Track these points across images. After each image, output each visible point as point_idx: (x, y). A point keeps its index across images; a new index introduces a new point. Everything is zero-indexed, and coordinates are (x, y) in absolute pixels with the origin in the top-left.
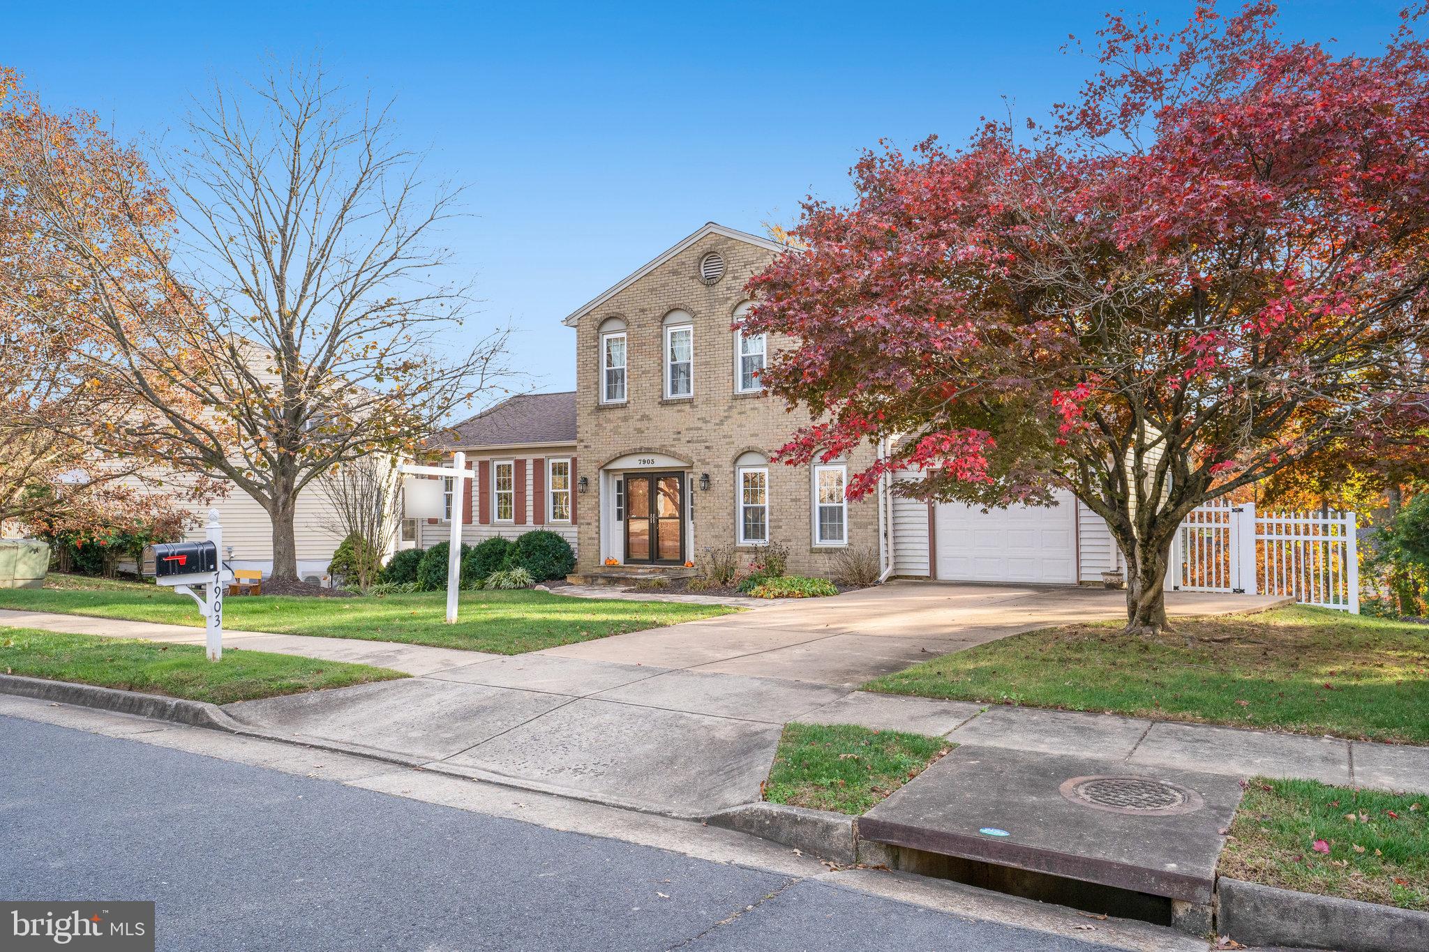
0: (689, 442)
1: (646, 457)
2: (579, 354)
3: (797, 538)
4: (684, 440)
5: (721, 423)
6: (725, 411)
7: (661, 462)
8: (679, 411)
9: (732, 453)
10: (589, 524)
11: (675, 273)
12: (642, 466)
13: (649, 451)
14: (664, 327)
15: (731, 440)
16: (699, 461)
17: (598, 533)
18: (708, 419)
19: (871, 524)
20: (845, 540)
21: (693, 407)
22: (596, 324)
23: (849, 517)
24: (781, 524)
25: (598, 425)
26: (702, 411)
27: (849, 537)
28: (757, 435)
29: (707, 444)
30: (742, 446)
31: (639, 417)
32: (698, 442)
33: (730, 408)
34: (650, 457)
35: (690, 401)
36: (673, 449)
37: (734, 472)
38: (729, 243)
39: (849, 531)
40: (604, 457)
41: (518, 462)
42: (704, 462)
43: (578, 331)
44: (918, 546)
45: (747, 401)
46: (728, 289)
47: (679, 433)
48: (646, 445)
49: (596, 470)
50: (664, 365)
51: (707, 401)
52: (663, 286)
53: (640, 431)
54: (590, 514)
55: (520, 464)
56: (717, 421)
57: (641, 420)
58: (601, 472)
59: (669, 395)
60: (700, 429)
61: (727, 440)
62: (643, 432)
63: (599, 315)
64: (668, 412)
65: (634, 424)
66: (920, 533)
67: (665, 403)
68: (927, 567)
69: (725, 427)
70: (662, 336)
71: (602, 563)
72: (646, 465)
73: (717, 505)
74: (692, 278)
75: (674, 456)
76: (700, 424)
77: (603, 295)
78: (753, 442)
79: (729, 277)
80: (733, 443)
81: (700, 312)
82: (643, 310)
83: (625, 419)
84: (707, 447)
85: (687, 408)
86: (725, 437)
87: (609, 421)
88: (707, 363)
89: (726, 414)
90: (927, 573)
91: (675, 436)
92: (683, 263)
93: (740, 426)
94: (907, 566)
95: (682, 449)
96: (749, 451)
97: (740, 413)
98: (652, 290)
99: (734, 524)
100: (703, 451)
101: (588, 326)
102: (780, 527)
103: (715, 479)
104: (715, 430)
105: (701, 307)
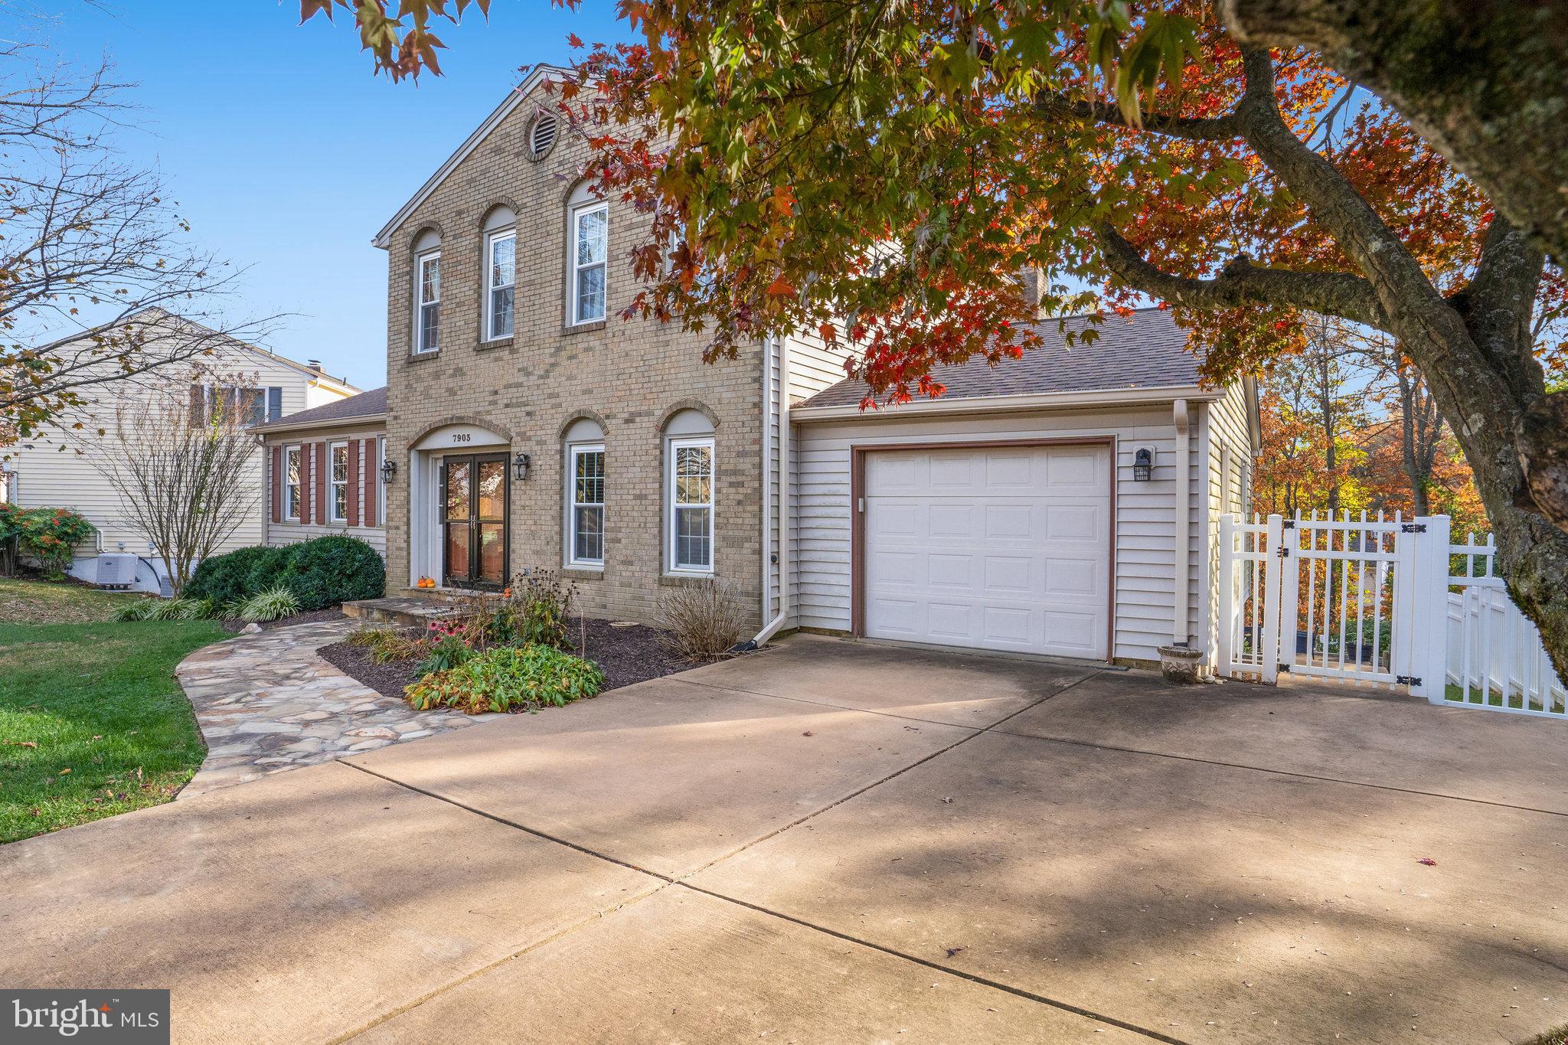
0: (507, 406)
1: (461, 432)
2: (390, 287)
3: (641, 559)
4: (502, 402)
5: (546, 375)
6: (552, 355)
7: (480, 438)
8: (497, 359)
9: (559, 421)
10: (397, 528)
11: (498, 151)
12: (459, 444)
13: (463, 422)
14: (485, 236)
15: (558, 400)
16: (518, 434)
17: (408, 541)
18: (530, 369)
19: (749, 539)
20: (712, 567)
21: (513, 352)
22: (409, 240)
23: (717, 527)
24: (620, 535)
25: (409, 386)
26: (524, 358)
27: (716, 562)
28: (590, 392)
29: (528, 409)
30: (571, 410)
31: (451, 371)
32: (518, 405)
33: (559, 349)
34: (464, 431)
35: (511, 344)
36: (488, 418)
37: (562, 452)
39: (717, 550)
40: (413, 431)
41: (351, 443)
42: (525, 438)
43: (391, 254)
44: (833, 580)
45: (580, 337)
46: (560, 164)
47: (496, 393)
48: (459, 412)
49: (405, 451)
50: (484, 291)
51: (530, 342)
52: (484, 173)
53: (452, 392)
54: (398, 514)
55: (354, 445)
56: (542, 372)
57: (453, 376)
58: (413, 454)
59: (489, 337)
60: (520, 385)
61: (553, 401)
62: (455, 394)
63: (412, 228)
64: (485, 362)
65: (446, 382)
66: (837, 556)
67: (481, 349)
68: (848, 615)
69: (550, 381)
70: (480, 249)
71: (414, 584)
72: (462, 444)
73: (540, 503)
74: (517, 155)
75: (489, 427)
76: (521, 378)
77: (416, 197)
78: (586, 403)
79: (562, 145)
80: (560, 405)
81: (525, 206)
82: (459, 213)
83: (437, 376)
84: (529, 414)
85: (505, 353)
86: (550, 396)
87: (419, 379)
88: (531, 283)
89: (552, 360)
90: (847, 626)
91: (491, 398)
92: (508, 135)
93: (570, 378)
94: (817, 613)
95: (499, 417)
96: (579, 419)
97: (570, 358)
98: (470, 182)
99: (561, 533)
100: (524, 419)
101: (402, 242)
102: (619, 541)
103: (537, 462)
104: (538, 386)
105: (526, 199)
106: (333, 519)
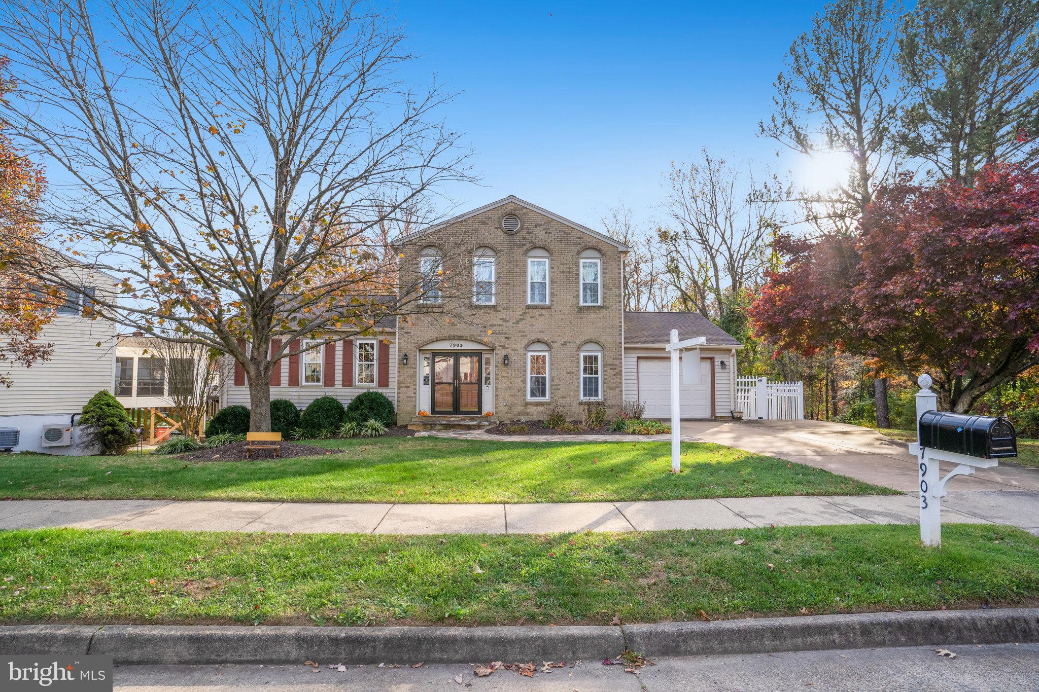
0: (492, 334)
1: (456, 342)
3: (570, 396)
4: (489, 332)
5: (518, 322)
6: (520, 315)
7: (469, 347)
8: (485, 313)
9: (525, 342)
10: (408, 387)
11: (483, 223)
12: (452, 348)
13: (461, 338)
14: (473, 257)
15: (524, 334)
16: (500, 346)
18: (507, 319)
19: (618, 387)
20: (601, 397)
21: (495, 311)
22: (417, 249)
23: (605, 383)
24: (559, 387)
25: (418, 319)
26: (503, 314)
27: (604, 395)
28: (543, 332)
29: (507, 336)
30: (532, 338)
31: (453, 315)
32: (499, 334)
33: (524, 313)
34: (459, 342)
35: (494, 307)
36: (479, 337)
37: (524, 354)
38: (525, 211)
40: (422, 340)
42: (503, 347)
45: (537, 309)
46: (523, 239)
47: (485, 327)
48: (459, 334)
49: (415, 350)
50: (473, 282)
51: (507, 308)
52: (475, 231)
53: (453, 324)
54: (409, 380)
56: (515, 321)
57: (453, 317)
58: (418, 351)
59: (475, 302)
60: (502, 325)
61: (522, 333)
62: (455, 325)
64: (477, 313)
65: (448, 319)
67: (474, 307)
69: (520, 325)
70: (471, 263)
71: (417, 414)
72: (456, 348)
73: (514, 375)
74: (496, 228)
75: (481, 343)
76: (501, 322)
78: (540, 336)
79: (524, 231)
80: (526, 335)
81: (502, 251)
82: (457, 244)
83: (441, 316)
84: (506, 338)
85: (490, 311)
86: (520, 332)
87: (426, 316)
88: (507, 284)
89: (521, 317)
91: (482, 329)
92: (490, 218)
93: (531, 325)
95: (487, 338)
96: (537, 341)
97: (532, 317)
98: (466, 232)
99: (525, 387)
100: (504, 340)
102: (559, 389)
103: (513, 358)
104: (513, 327)
105: (503, 248)
106: (304, 383)
